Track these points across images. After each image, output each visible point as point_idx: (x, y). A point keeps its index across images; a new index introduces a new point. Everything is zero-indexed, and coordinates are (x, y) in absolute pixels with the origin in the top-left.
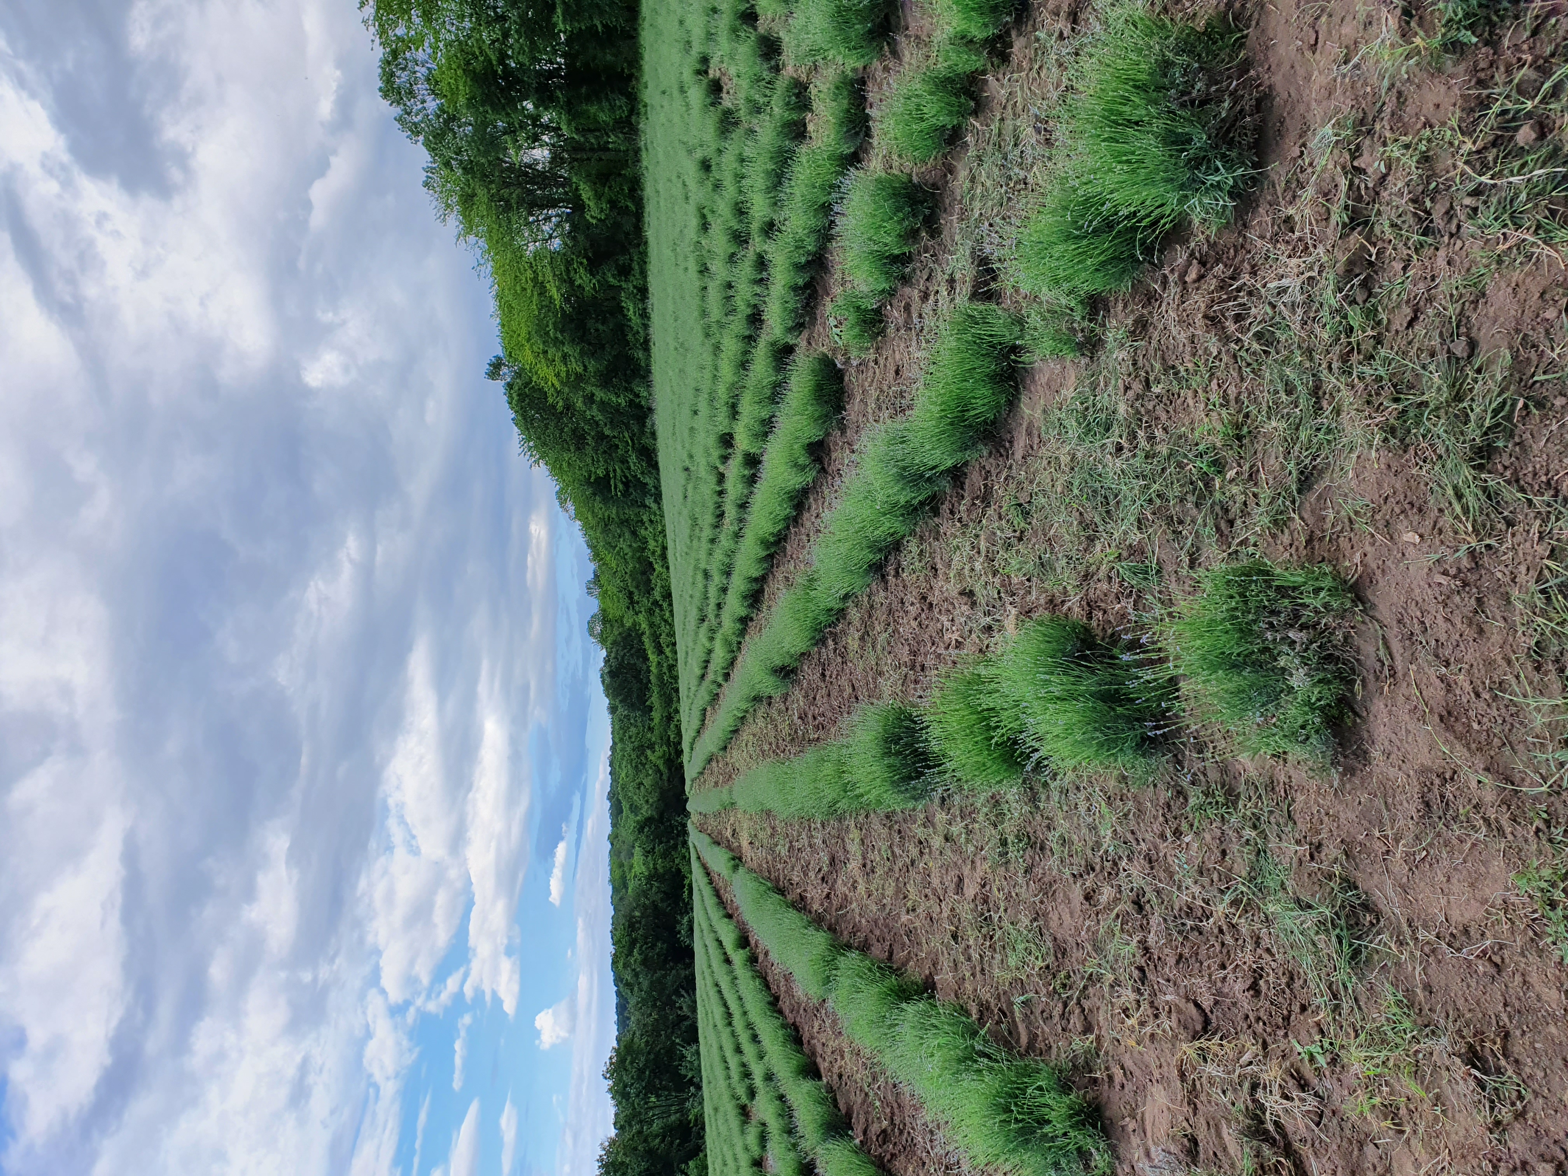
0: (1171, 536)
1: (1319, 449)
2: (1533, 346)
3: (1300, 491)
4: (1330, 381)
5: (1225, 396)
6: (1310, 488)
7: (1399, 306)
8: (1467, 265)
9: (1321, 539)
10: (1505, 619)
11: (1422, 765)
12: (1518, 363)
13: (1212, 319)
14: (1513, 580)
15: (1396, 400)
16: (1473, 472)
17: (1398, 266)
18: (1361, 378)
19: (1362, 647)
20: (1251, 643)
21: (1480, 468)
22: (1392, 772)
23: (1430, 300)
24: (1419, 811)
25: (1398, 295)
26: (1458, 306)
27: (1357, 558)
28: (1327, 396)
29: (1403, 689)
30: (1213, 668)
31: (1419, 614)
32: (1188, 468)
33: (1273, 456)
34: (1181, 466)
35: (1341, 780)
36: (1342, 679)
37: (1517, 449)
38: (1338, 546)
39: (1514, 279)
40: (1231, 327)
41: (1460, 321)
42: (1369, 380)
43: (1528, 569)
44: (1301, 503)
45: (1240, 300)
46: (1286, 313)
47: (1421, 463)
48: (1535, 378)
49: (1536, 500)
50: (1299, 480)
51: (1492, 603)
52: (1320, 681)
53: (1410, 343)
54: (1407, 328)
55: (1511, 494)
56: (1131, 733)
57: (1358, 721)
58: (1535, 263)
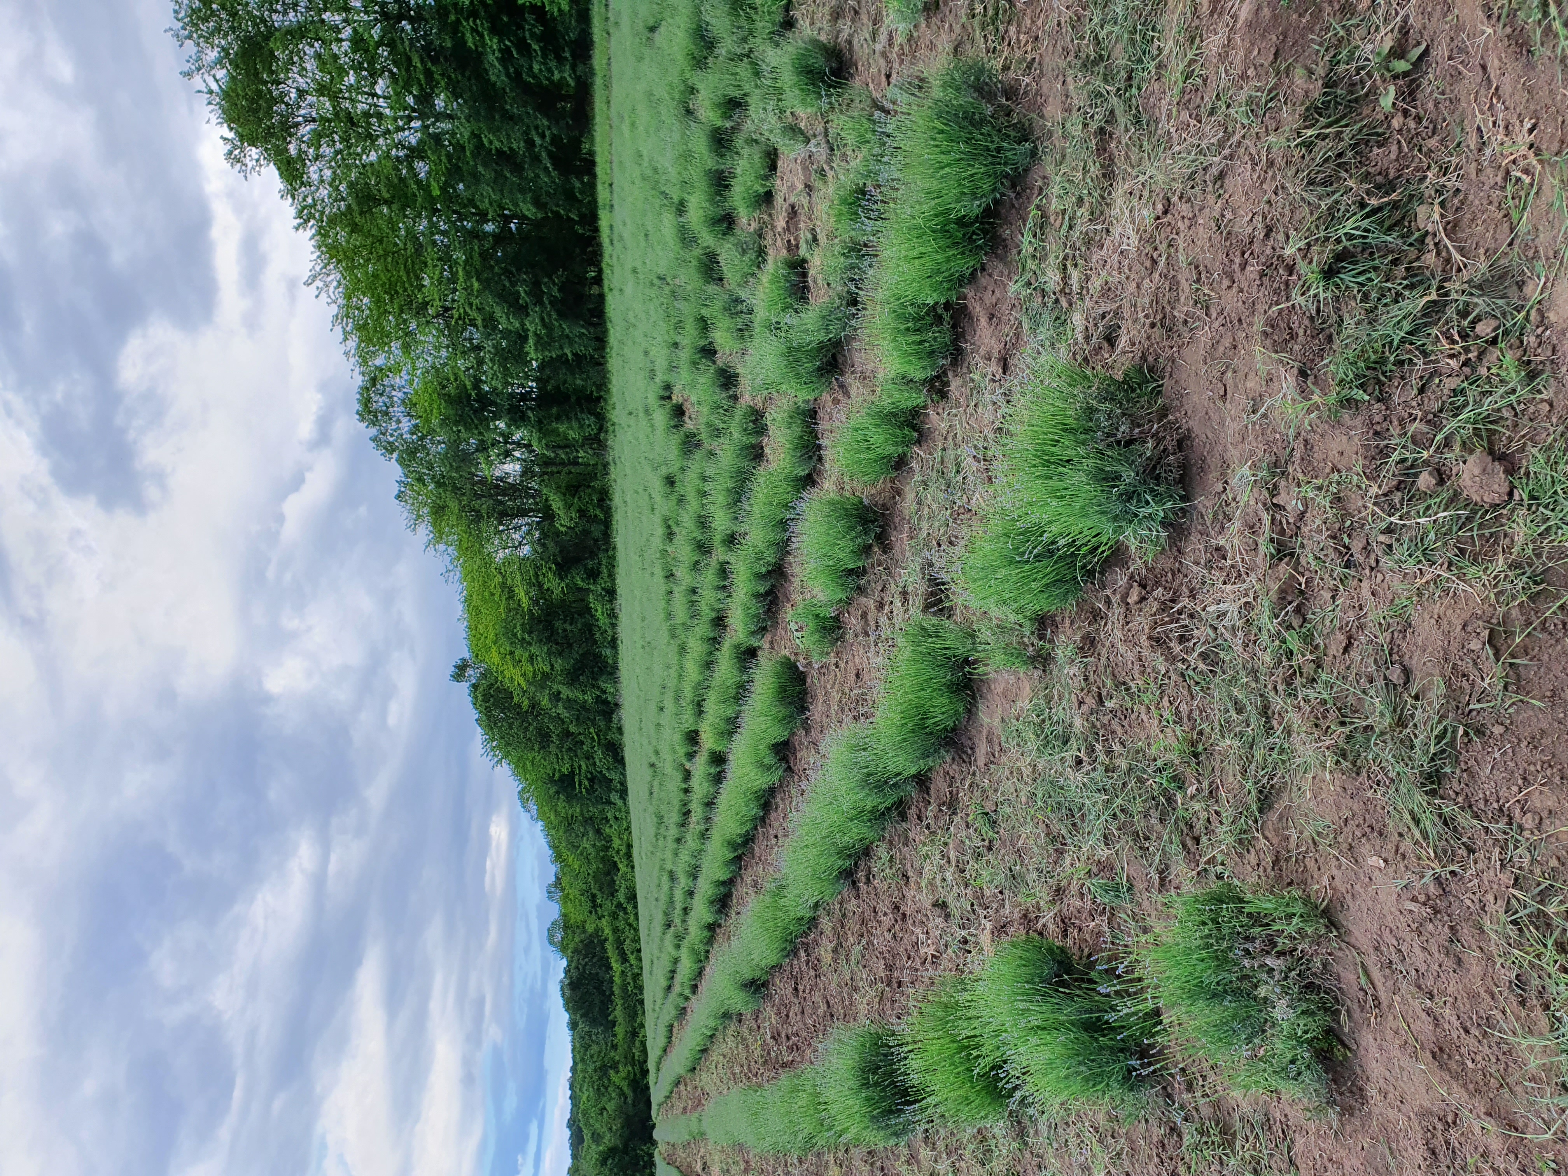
0: (1139, 853)
1: (1274, 769)
2: (1464, 675)
3: (1261, 811)
4: (1278, 703)
5: (1178, 712)
6: (1270, 807)
7: (1333, 631)
8: (1391, 597)
9: (1287, 860)
10: (1481, 948)
11: (1421, 1106)
12: (1452, 693)
13: (1158, 640)
14: (1483, 908)
15: (1343, 724)
16: (1426, 798)
17: (1327, 595)
18: (1307, 700)
19: (1342, 975)
20: (1230, 971)
21: (1433, 793)
22: (1392, 1114)
23: (1361, 627)
24: (1425, 1159)
25: (1332, 621)
26: (1388, 635)
27: (1325, 881)
28: (1276, 716)
29: (1390, 1022)
30: (1193, 997)
31: (1396, 944)
32: (1149, 783)
33: (1231, 773)
34: (1140, 780)
35: (1340, 1121)
36: (1326, 1010)
37: (1465, 775)
38: (1305, 867)
39: (1436, 611)
40: (1177, 648)
41: (1392, 649)
42: (1314, 702)
43: (1496, 899)
44: (1264, 823)
45: (1183, 623)
46: (1227, 635)
47: (1375, 786)
48: (1471, 707)
49: (1493, 827)
50: (1259, 799)
51: (1466, 932)
52: (1303, 1012)
53: (1348, 668)
54: (1344, 653)
55: (1465, 820)
56: (1117, 1066)
57: (1349, 1055)
58: (1453, 597)
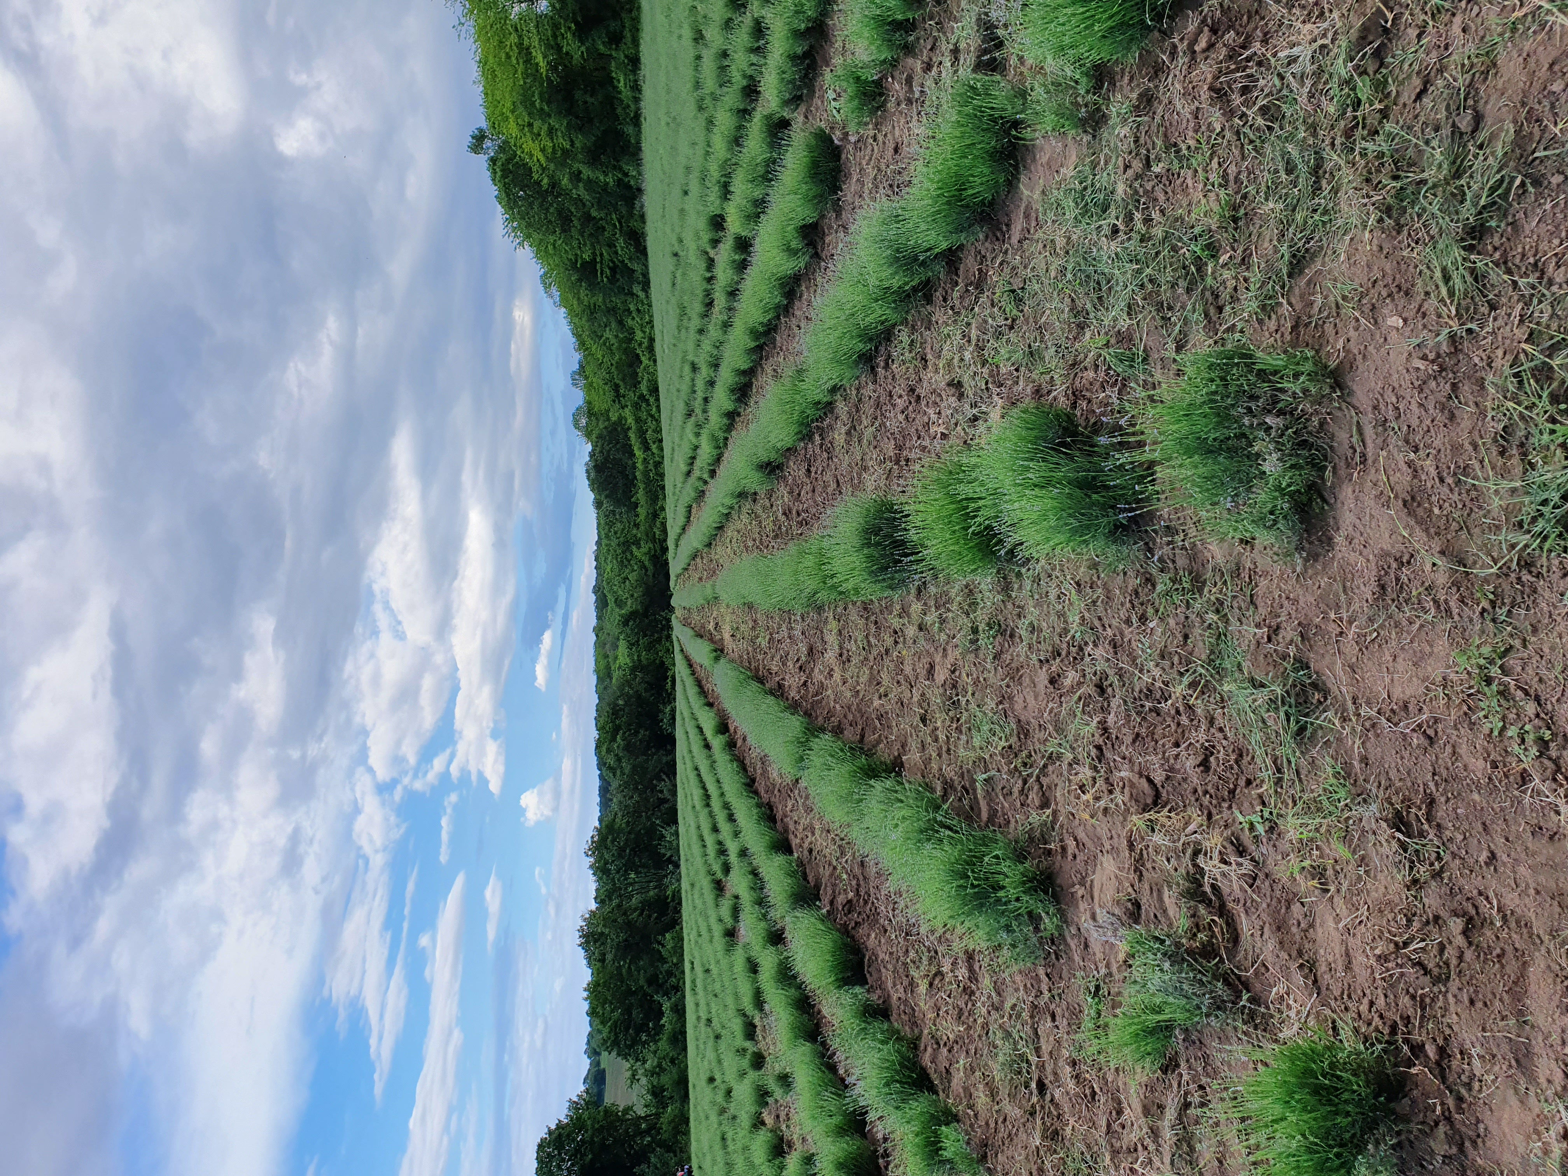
0: (1160, 323)
1: (1313, 231)
2: (1537, 121)
3: (1290, 275)
4: (1333, 158)
5: (1225, 176)
6: (1301, 272)
7: (1409, 77)
8: (1481, 33)
9: (1307, 325)
10: (1477, 404)
11: (1382, 549)
12: (1520, 140)
13: (1217, 91)
14: (1489, 365)
15: (1396, 178)
16: (1463, 253)
17: (1413, 33)
18: (1363, 155)
19: (1336, 434)
20: (1228, 428)
21: (1470, 249)
22: (1353, 557)
23: (1440, 71)
24: (1374, 594)
25: (1411, 65)
26: (1468, 77)
27: (1340, 345)
28: (1327, 176)
29: (1372, 475)
30: (1189, 452)
31: (1394, 400)
32: (1182, 251)
33: (1268, 239)
34: (1175, 249)
35: (1305, 565)
36: (1314, 466)
37: (1509, 229)
38: (1323, 332)
39: (1526, 48)
40: (1237, 100)
41: (1468, 93)
42: (1371, 156)
43: (1505, 353)
44: (1291, 287)
45: (1248, 71)
46: (1294, 85)
47: (1413, 245)
48: (1536, 155)
49: (1522, 282)
50: (1291, 263)
51: (1466, 388)
52: (1292, 467)
53: (1416, 117)
54: (1415, 101)
55: (1497, 276)
56: (1106, 520)
57: (1326, 508)
58: (1547, 33)
